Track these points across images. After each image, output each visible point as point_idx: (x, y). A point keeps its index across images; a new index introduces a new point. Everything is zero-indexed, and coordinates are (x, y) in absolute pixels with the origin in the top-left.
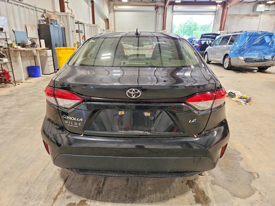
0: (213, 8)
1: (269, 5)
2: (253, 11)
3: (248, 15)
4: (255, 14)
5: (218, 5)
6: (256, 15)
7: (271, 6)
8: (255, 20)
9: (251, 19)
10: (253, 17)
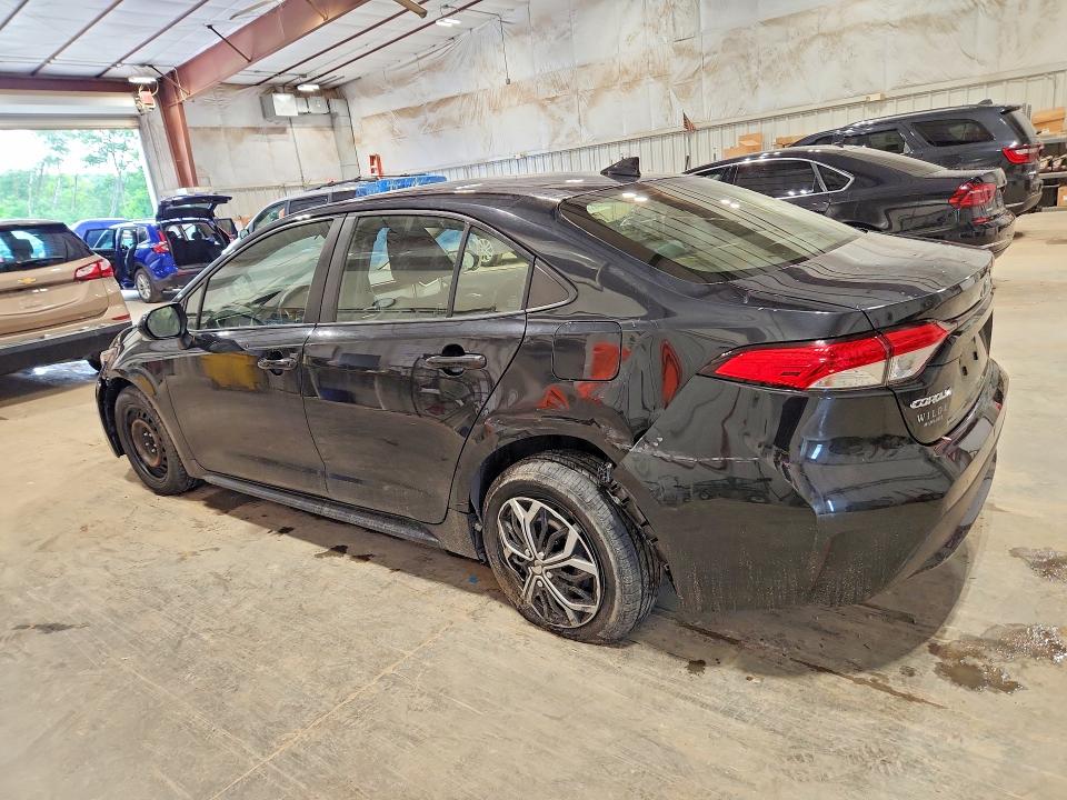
0: (125, 103)
1: (306, 95)
2: (264, 116)
3: (256, 130)
4: (272, 124)
5: (142, 94)
6: (278, 128)
7: (312, 100)
8: (281, 145)
9: (269, 141)
10: (272, 136)
